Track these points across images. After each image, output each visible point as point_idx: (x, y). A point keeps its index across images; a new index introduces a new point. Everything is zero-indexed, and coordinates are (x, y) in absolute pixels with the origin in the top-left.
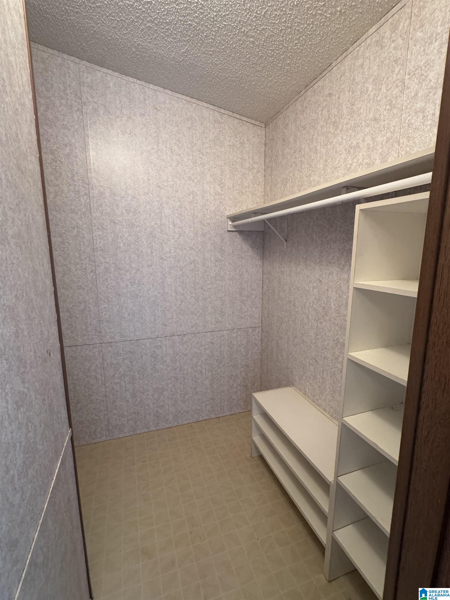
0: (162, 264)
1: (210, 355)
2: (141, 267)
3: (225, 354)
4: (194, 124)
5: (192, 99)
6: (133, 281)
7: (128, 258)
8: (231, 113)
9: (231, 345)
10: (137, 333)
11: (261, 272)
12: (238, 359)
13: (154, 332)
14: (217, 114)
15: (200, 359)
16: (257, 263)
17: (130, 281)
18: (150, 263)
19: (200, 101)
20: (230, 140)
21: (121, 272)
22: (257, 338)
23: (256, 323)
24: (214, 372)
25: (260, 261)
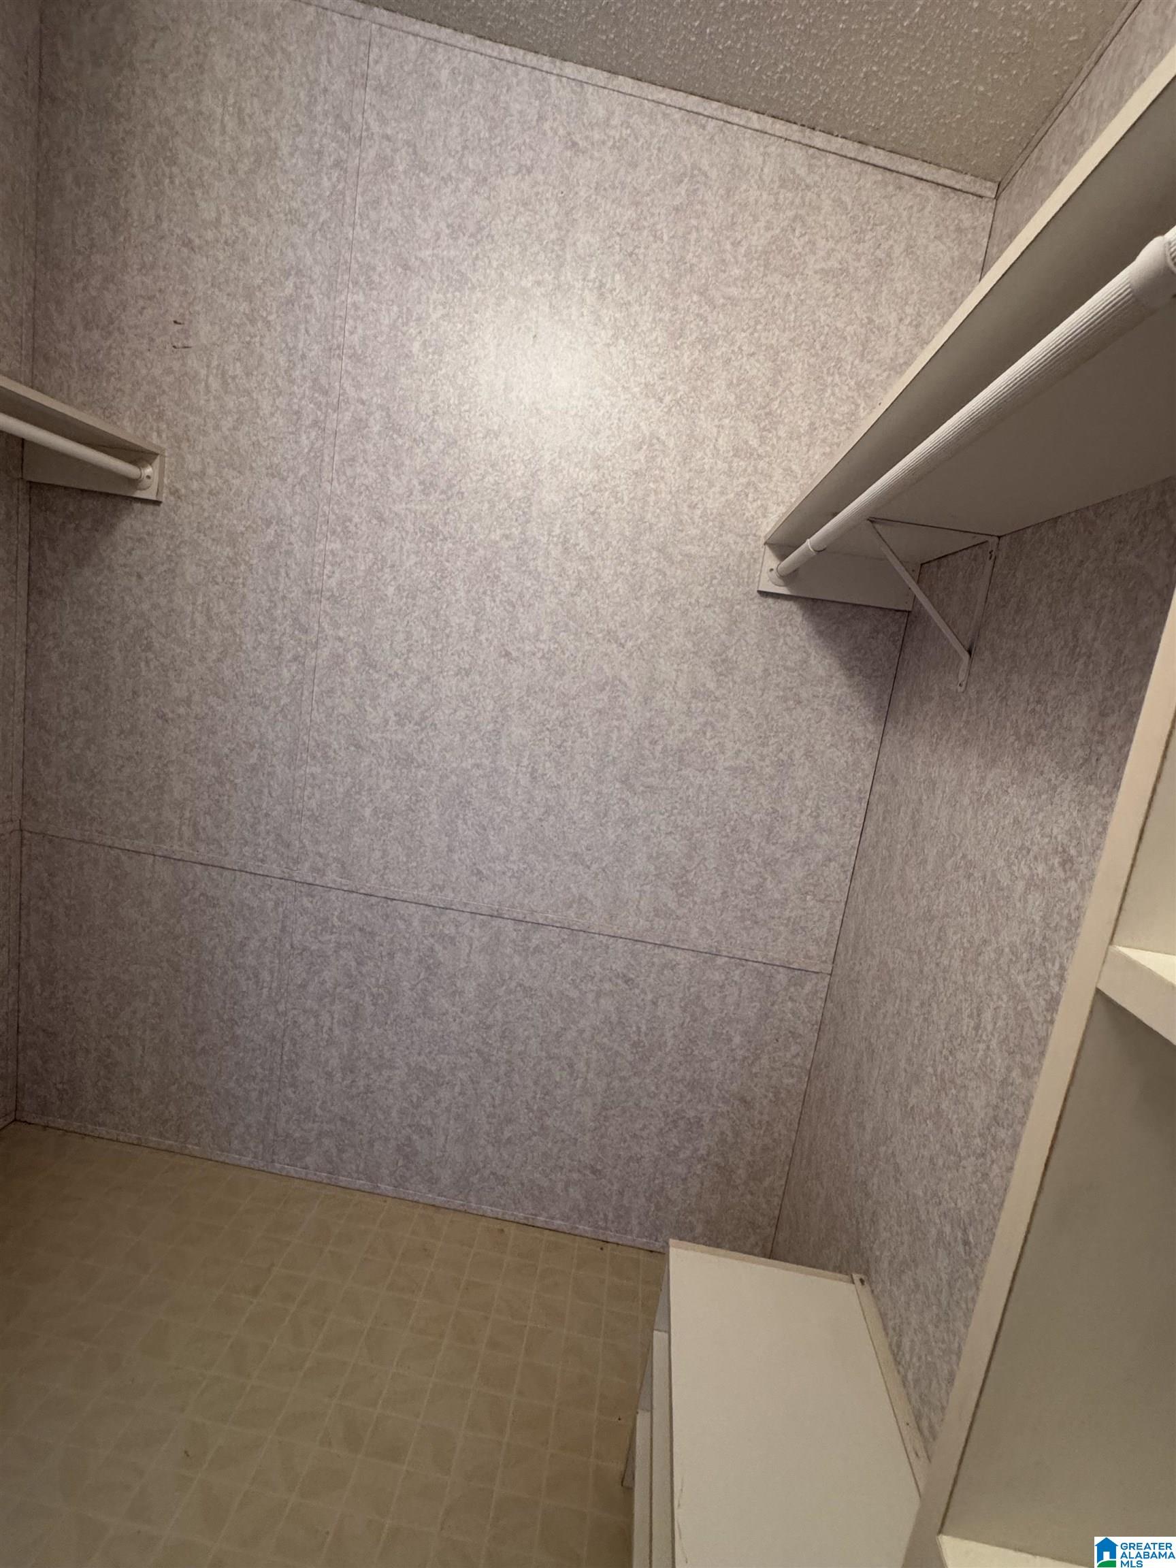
0: (504, 671)
1: (614, 1018)
2: (435, 670)
3: (669, 1034)
4: (700, 193)
5: (706, 103)
6: (404, 710)
7: (401, 636)
8: (851, 148)
9: (698, 1010)
10: (391, 877)
11: (867, 765)
12: (714, 1065)
13: (442, 889)
14: (796, 155)
15: (575, 1022)
16: (859, 732)
17: (397, 709)
18: (465, 662)
19: (736, 110)
20: (831, 252)
21: (376, 676)
22: (805, 1012)
23: (810, 958)
24: (616, 1083)
25: (870, 726)
